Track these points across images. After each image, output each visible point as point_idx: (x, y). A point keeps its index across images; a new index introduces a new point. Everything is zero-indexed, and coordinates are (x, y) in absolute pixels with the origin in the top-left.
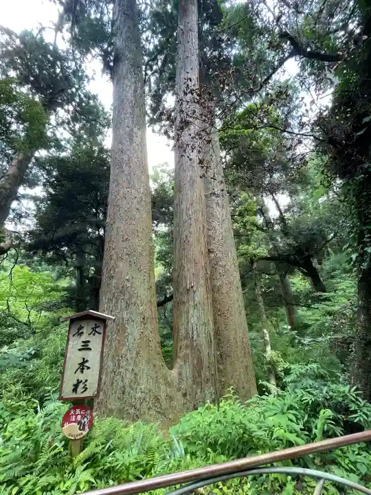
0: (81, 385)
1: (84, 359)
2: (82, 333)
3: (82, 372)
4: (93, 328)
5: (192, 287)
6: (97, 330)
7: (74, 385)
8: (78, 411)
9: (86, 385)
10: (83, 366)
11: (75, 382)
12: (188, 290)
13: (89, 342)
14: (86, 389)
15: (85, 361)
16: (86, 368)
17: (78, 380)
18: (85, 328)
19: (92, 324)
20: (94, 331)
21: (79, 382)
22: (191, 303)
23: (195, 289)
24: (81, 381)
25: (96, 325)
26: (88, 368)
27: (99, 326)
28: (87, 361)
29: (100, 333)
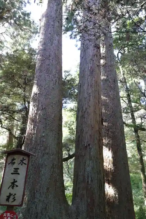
0: (12, 197)
1: (14, 180)
2: (14, 163)
3: (13, 188)
4: (21, 160)
5: (89, 145)
6: (24, 161)
7: (7, 196)
8: (8, 214)
9: (15, 197)
10: (14, 184)
11: (8, 195)
12: (86, 147)
13: (18, 169)
14: (15, 200)
15: (15, 181)
16: (15, 186)
17: (10, 193)
18: (17, 159)
19: (21, 157)
20: (22, 162)
21: (10, 194)
22: (88, 157)
23: (91, 146)
24: (12, 194)
25: (23, 158)
26: (17, 186)
27: (25, 159)
28: (16, 181)
29: (25, 164)
